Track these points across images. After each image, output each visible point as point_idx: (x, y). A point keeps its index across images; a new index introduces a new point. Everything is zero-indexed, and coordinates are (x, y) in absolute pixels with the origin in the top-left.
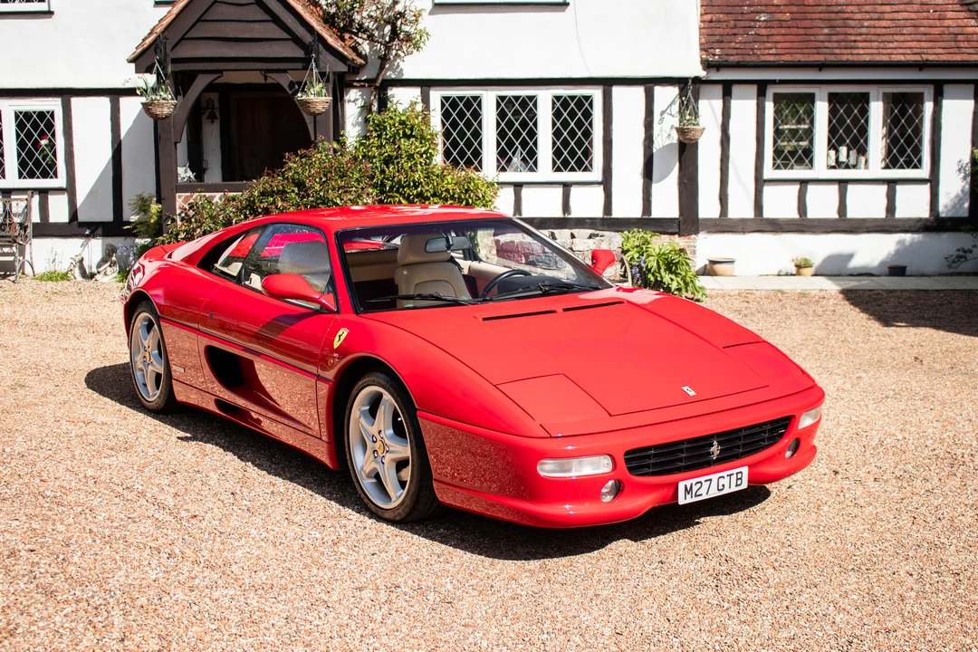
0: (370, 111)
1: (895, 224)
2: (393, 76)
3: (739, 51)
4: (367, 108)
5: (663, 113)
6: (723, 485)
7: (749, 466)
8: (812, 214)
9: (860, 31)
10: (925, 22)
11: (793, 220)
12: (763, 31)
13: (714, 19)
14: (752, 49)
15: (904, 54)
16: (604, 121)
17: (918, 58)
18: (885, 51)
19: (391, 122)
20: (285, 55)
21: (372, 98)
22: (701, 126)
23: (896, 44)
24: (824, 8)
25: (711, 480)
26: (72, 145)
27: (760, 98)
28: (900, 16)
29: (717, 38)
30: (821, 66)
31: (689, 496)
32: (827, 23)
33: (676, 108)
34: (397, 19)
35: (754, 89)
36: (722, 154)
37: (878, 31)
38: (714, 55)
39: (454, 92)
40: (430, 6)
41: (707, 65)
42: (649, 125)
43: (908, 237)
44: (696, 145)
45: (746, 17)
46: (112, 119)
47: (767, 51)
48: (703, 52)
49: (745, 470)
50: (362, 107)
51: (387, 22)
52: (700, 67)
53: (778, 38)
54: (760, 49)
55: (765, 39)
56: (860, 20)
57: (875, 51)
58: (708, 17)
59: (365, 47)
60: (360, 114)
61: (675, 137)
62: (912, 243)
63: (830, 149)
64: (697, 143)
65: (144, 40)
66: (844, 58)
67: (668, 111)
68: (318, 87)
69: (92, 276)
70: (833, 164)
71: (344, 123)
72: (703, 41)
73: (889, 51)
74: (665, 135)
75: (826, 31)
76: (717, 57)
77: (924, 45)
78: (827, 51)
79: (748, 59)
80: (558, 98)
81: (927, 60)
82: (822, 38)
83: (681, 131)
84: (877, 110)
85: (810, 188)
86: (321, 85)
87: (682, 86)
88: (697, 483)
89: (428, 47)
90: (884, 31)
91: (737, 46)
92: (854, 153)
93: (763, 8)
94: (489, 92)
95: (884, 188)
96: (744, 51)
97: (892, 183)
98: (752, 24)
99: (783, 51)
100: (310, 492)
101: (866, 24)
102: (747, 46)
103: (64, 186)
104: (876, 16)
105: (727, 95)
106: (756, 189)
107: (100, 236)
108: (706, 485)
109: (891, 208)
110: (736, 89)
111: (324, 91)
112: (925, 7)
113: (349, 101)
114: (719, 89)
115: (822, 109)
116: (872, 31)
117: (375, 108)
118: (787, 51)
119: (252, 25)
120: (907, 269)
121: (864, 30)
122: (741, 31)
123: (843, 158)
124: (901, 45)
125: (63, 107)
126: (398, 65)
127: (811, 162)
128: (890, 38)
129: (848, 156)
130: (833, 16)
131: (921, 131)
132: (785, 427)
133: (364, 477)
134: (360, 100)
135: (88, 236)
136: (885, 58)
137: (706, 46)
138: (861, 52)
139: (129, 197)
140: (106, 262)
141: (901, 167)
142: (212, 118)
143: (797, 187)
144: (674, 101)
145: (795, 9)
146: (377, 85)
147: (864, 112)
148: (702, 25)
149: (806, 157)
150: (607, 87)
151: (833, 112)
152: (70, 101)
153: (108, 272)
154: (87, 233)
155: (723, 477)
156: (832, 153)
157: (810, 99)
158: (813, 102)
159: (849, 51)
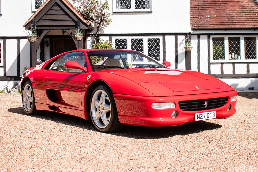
0: (94, 43)
1: (249, 75)
2: (101, 33)
3: (202, 25)
4: (93, 42)
5: (180, 43)
6: (209, 116)
7: (216, 111)
8: (225, 73)
9: (236, 20)
10: (255, 17)
11: (220, 75)
12: (209, 20)
13: (194, 17)
14: (206, 25)
15: (249, 26)
16: (163, 46)
17: (254, 27)
18: (244, 25)
19: (101, 46)
20: (70, 25)
21: (95, 39)
22: (192, 46)
23: (247, 23)
24: (226, 14)
25: (205, 114)
26: (6, 53)
27: (209, 39)
28: (248, 16)
29: (196, 22)
30: (226, 29)
31: (198, 118)
32: (227, 18)
33: (184, 42)
34: (102, 16)
35: (206, 36)
36: (198, 55)
37: (242, 20)
38: (195, 26)
39: (119, 38)
40: (112, 13)
41: (193, 29)
42: (176, 47)
43: (254, 79)
44: (190, 52)
45: (204, 16)
46: (18, 46)
47: (210, 25)
48: (192, 26)
49: (215, 112)
50: (92, 42)
51: (100, 17)
52: (191, 30)
53: (213, 22)
54: (208, 25)
55: (209, 22)
56: (236, 17)
57: (241, 25)
58: (193, 16)
59: (93, 25)
60: (91, 44)
61: (184, 50)
62: (255, 81)
63: (229, 54)
64: (190, 51)
65: (28, 20)
66: (232, 27)
67: (182, 43)
68: (79, 33)
69: (10, 92)
70: (231, 58)
71: (86, 46)
72: (191, 23)
73: (245, 25)
74: (181, 50)
75: (227, 20)
76: (196, 27)
77: (255, 23)
78: (227, 25)
79: (205, 27)
80: (149, 39)
81: (256, 27)
82: (226, 22)
83: (186, 48)
84: (242, 42)
85: (224, 65)
86: (80, 33)
87: (186, 35)
88: (201, 114)
89: (111, 24)
90: (243, 20)
91: (201, 24)
92: (236, 55)
93: (208, 14)
94: (129, 38)
95: (246, 65)
96: (203, 25)
97: (248, 63)
98: (205, 18)
99: (215, 25)
100: (79, 128)
101: (238, 18)
102: (204, 24)
103: (3, 66)
104: (241, 16)
105: (199, 38)
106: (208, 66)
107: (13, 80)
108: (204, 115)
109: (248, 71)
110: (201, 36)
111: (81, 34)
112: (255, 13)
113: (88, 40)
114: (196, 36)
115: (227, 42)
116: (240, 20)
117: (96, 42)
118: (216, 25)
119: (60, 16)
120: (254, 88)
121: (238, 20)
122: (202, 20)
123: (233, 57)
124: (248, 23)
125: (3, 42)
126: (103, 30)
127: (224, 57)
128: (245, 22)
129: (235, 56)
130: (229, 16)
131: (256, 48)
132: (227, 100)
133: (96, 120)
134: (91, 40)
135: (9, 80)
136: (244, 27)
137: (192, 24)
138: (237, 25)
139: (22, 68)
140: (14, 87)
141: (251, 59)
142: (47, 45)
143: (220, 65)
144: (183, 40)
145: (217, 14)
146: (96, 35)
147: (239, 43)
148: (191, 19)
149: (222, 56)
150: (164, 36)
151: (230, 43)
152: (5, 40)
153: (15, 91)
154: (9, 79)
155: (209, 114)
156: (230, 55)
157: (223, 39)
158: (224, 40)
159: (234, 25)
